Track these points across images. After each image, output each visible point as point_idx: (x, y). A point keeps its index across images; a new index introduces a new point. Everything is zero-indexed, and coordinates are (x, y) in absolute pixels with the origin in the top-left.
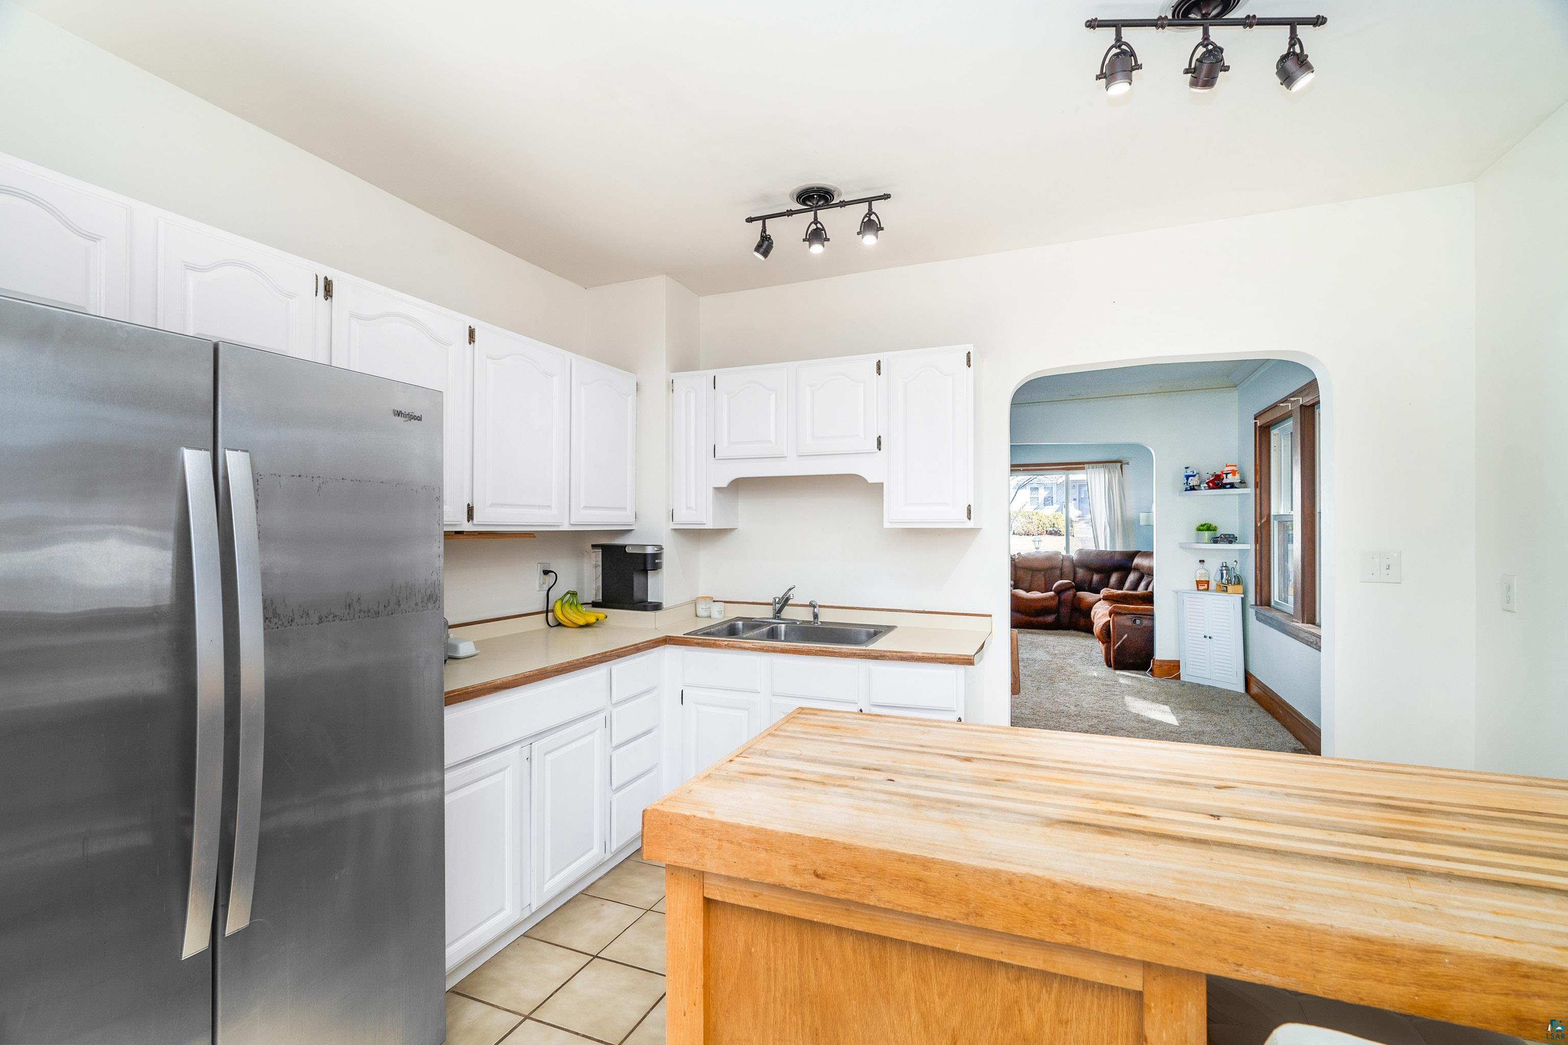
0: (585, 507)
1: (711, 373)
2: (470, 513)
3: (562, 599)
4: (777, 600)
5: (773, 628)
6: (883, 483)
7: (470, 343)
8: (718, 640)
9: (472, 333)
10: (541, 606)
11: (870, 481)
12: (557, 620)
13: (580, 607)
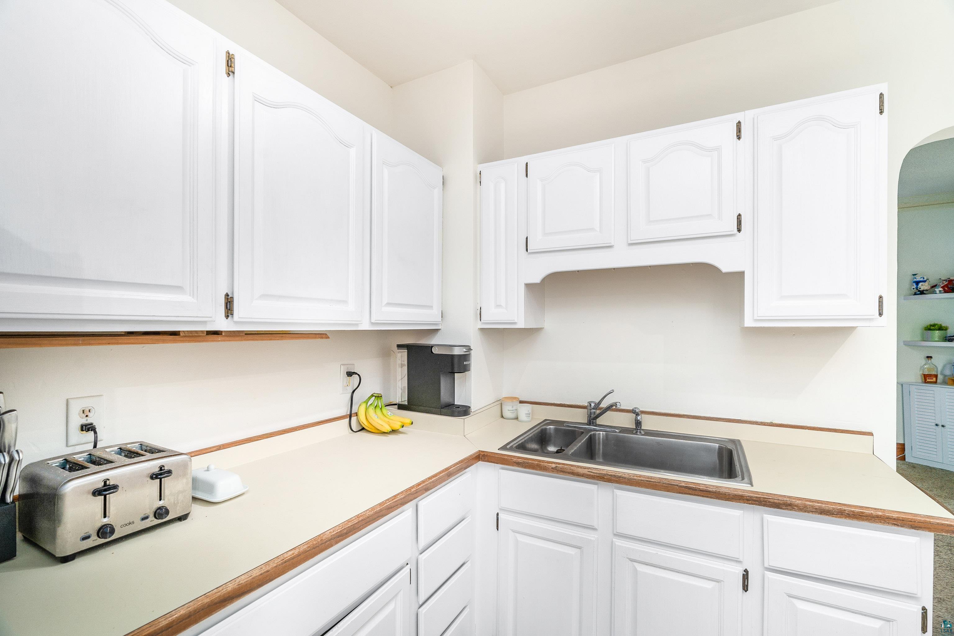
0: (389, 304)
1: (523, 160)
2: (228, 306)
3: (367, 402)
4: (593, 405)
5: (591, 436)
6: (742, 274)
7: (229, 75)
8: (543, 461)
9: (230, 61)
10: (345, 411)
11: (724, 269)
12: (361, 425)
13: (385, 410)
